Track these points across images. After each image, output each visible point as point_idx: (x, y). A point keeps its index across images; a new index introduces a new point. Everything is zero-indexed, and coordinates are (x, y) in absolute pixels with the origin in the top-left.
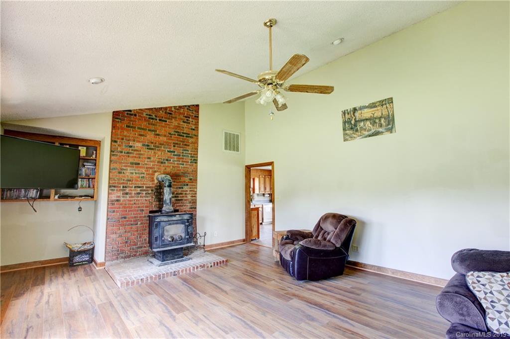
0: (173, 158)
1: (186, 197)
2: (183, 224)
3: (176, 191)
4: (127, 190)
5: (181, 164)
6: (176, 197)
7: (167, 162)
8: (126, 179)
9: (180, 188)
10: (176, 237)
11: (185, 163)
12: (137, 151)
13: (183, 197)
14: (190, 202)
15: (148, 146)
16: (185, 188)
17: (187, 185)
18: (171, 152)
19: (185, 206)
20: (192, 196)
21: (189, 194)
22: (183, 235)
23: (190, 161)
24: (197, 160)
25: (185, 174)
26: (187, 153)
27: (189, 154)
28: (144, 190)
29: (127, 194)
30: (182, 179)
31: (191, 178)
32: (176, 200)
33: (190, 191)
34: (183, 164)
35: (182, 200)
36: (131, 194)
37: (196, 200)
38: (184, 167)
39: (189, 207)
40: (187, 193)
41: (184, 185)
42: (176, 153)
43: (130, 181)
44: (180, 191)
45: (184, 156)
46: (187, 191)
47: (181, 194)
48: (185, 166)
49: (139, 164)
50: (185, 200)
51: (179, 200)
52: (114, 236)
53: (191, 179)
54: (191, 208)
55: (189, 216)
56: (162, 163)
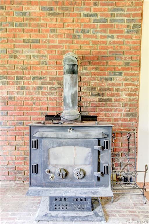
0: (94, 26)
1: (118, 95)
2: (87, 147)
3: (100, 85)
4: (23, 83)
5: (108, 37)
6: (99, 95)
7: (82, 34)
8: (20, 66)
9: (106, 79)
10: (73, 172)
11: (116, 35)
12: (34, 19)
13: (112, 95)
14: (126, 105)
15: (50, 9)
16: (117, 79)
17: (121, 74)
18: (91, 15)
19: (116, 110)
20: (129, 95)
21: (124, 90)
22: (88, 169)
23: (126, 30)
24: (141, 26)
25: (114, 54)
26: (121, 15)
27: (125, 15)
28: (47, 84)
29: (23, 88)
30: (111, 64)
31: (128, 60)
32: (100, 100)
33: (126, 85)
34: (112, 37)
35: (110, 100)
36: (28, 88)
37: (137, 101)
38: (114, 43)
39: (123, 113)
40: (120, 88)
41: (115, 75)
42: (99, 18)
43: (26, 68)
44: (106, 84)
45: (114, 21)
46: (119, 85)
47: (109, 89)
48: (116, 40)
49: (38, 41)
50: (116, 100)
51: (106, 100)
52: (9, 148)
53: (127, 64)
54: (128, 115)
55: (104, 131)
56: (74, 37)
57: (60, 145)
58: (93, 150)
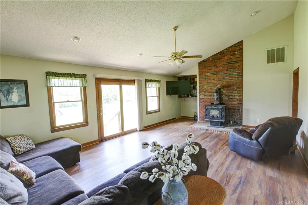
0: (226, 77)
1: (235, 97)
2: (218, 110)
3: (229, 94)
4: (206, 94)
5: (231, 79)
6: (229, 97)
7: (223, 80)
8: (205, 89)
9: (231, 92)
10: (215, 116)
11: (234, 79)
12: (208, 77)
13: (233, 97)
14: (238, 100)
15: (213, 73)
16: (234, 92)
17: (236, 90)
18: (225, 74)
19: (234, 102)
20: (239, 97)
21: (237, 95)
22: (218, 116)
23: (237, 77)
24: (242, 75)
25: (233, 85)
26: (235, 73)
27: (237, 73)
28: (213, 94)
29: (206, 96)
30: (232, 87)
31: (238, 86)
32: (229, 99)
33: (238, 94)
34: (232, 79)
35: (232, 99)
36: (207, 96)
37: (242, 99)
38: (233, 81)
39: (237, 102)
40: (236, 95)
41: (234, 91)
42: (228, 74)
43: (206, 90)
44: (231, 94)
45: (233, 74)
46: (235, 94)
47: (231, 95)
48: (234, 80)
49: (210, 83)
50: (234, 99)
51: (231, 99)
52: (202, 112)
53: (238, 87)
54: (239, 103)
56: (220, 80)
57: (212, 110)
58: (220, 112)
